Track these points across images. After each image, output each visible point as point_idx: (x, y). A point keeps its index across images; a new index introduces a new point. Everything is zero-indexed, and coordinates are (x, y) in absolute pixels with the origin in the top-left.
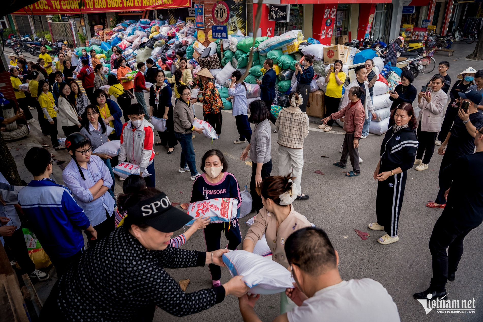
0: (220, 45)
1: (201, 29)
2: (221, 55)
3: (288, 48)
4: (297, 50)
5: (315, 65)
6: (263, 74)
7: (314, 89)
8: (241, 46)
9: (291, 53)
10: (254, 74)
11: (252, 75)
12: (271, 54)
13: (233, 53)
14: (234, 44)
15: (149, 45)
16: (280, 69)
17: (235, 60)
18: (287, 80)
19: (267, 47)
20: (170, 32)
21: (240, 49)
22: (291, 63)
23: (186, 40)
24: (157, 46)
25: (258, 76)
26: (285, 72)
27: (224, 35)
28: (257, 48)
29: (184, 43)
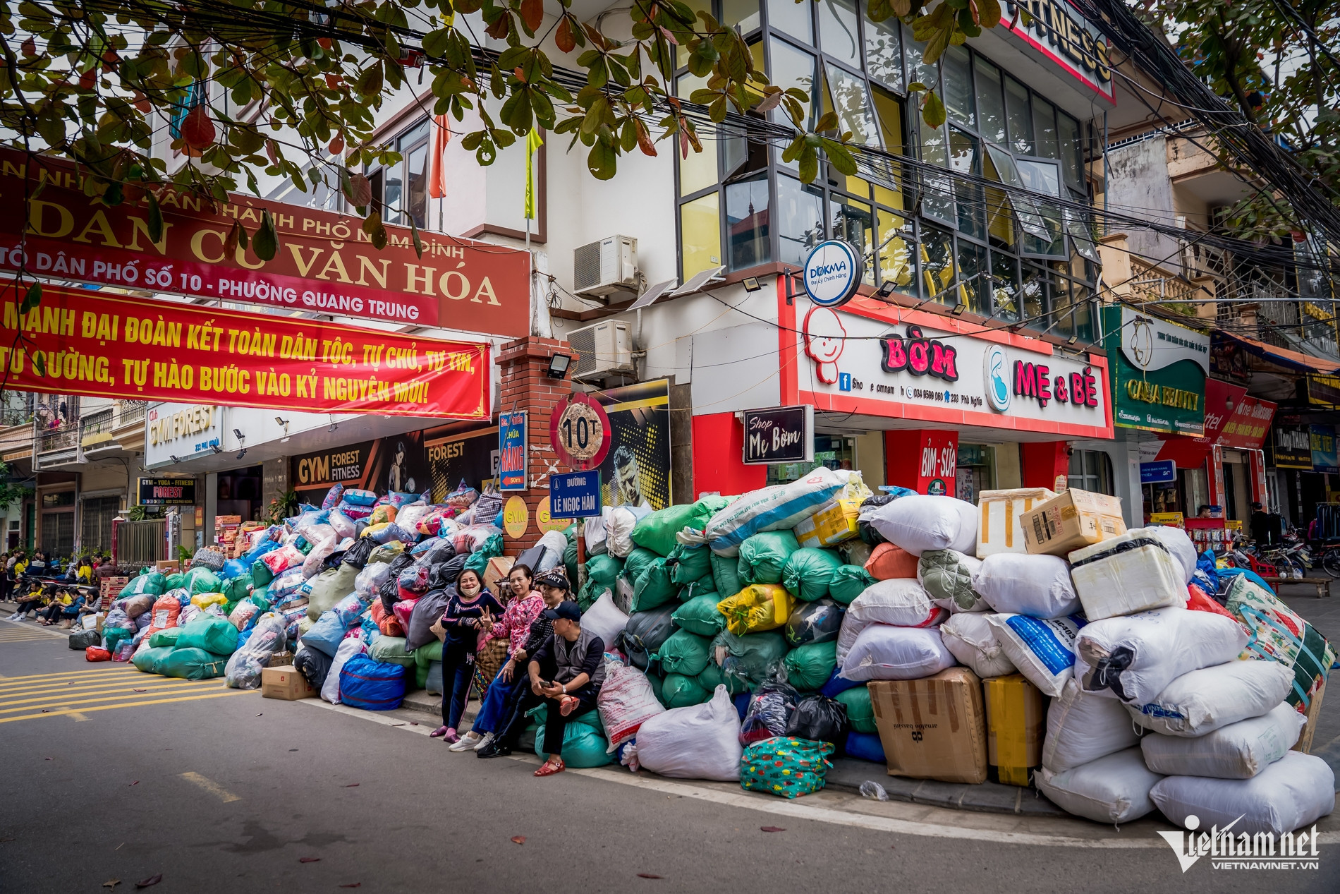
0: (576, 542)
1: (516, 493)
2: (577, 573)
3: (817, 521)
4: (850, 527)
5: (928, 568)
6: (725, 626)
7: (935, 663)
8: (648, 533)
9: (830, 539)
10: (693, 628)
11: (688, 632)
12: (756, 546)
13: (620, 561)
14: (623, 530)
15: (352, 557)
16: (793, 600)
17: (623, 583)
18: (823, 641)
19: (739, 521)
20: (424, 520)
21: (642, 544)
22: (831, 576)
23: (465, 533)
24: (378, 558)
25: (708, 632)
26: (811, 610)
27: (589, 503)
28: (704, 533)
29: (459, 546)
